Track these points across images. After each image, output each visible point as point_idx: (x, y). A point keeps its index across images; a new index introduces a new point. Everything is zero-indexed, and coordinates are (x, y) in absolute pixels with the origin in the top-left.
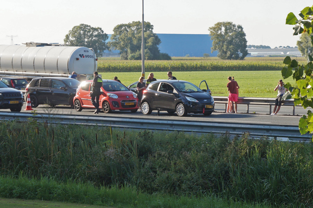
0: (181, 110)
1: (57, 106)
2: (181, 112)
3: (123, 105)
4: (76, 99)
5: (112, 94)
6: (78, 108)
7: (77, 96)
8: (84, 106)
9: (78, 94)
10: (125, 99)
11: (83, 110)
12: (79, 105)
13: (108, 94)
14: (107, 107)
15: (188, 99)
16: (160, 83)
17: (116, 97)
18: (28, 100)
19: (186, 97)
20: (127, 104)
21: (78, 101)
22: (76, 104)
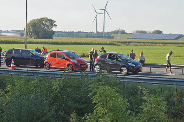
0: (124, 71)
1: (20, 66)
2: (124, 72)
3: (81, 67)
4: (46, 63)
5: (74, 60)
6: (47, 68)
7: (46, 61)
8: (52, 67)
9: (47, 59)
10: (81, 63)
11: (50, 69)
12: (48, 66)
13: (72, 60)
14: (71, 68)
15: (130, 64)
16: (108, 55)
17: (76, 62)
18: (12, 62)
19: (128, 63)
20: (82, 66)
21: (48, 64)
22: (46, 66)
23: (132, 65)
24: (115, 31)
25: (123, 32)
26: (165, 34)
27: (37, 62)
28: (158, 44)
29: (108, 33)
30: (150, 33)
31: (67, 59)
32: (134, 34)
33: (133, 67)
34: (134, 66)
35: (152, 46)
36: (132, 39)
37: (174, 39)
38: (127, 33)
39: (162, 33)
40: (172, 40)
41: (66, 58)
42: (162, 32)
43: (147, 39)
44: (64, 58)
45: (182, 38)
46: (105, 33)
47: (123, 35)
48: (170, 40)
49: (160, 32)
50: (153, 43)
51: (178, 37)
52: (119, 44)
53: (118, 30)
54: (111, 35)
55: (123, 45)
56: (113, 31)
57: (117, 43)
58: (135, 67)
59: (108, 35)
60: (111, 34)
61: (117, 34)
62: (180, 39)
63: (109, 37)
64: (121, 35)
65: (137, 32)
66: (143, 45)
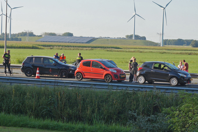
2: (174, 83)
3: (120, 77)
5: (113, 70)
6: (79, 78)
7: (78, 70)
8: (86, 77)
11: (83, 80)
12: (80, 76)
13: (110, 70)
14: (110, 78)
15: (181, 75)
17: (115, 72)
18: (38, 71)
19: (178, 73)
20: (122, 76)
21: (80, 74)
22: (77, 75)
23: (183, 76)
24: (23, 32)
25: (31, 34)
26: (76, 37)
27: (62, 72)
28: (85, 48)
29: (14, 35)
30: (60, 35)
31: (104, 69)
32: (43, 36)
33: (183, 77)
34: (185, 76)
35: (78, 50)
36: (41, 41)
37: (87, 43)
38: (35, 36)
39: (73, 36)
40: (84, 43)
41: (103, 67)
42: (72, 34)
43: (57, 42)
44: (101, 68)
45: (95, 41)
46: (11, 35)
47: (32, 37)
48: (83, 43)
49: (70, 35)
50: (79, 47)
51: (91, 40)
52: (42, 47)
53: (25, 32)
54: (19, 37)
55: (47, 48)
56: (20, 33)
57: (40, 47)
58: (185, 78)
59: (15, 38)
60: (17, 36)
61: (24, 36)
62: (93, 42)
63: (17, 39)
64: (30, 37)
65: (46, 34)
66: (69, 49)
